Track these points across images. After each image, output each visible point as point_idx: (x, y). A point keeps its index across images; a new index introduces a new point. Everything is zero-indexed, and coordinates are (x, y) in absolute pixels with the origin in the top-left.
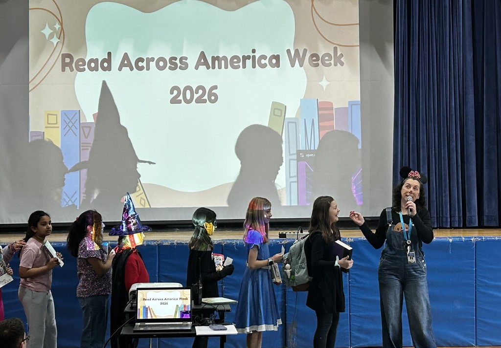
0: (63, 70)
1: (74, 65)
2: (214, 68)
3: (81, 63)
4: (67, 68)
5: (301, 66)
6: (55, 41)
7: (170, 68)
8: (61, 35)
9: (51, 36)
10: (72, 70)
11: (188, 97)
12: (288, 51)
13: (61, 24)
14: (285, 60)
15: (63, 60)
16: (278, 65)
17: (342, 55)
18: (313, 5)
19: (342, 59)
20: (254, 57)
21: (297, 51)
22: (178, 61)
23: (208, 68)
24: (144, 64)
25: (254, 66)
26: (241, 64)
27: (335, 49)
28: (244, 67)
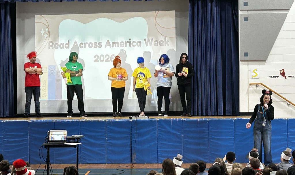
0: (49, 48)
1: (54, 46)
2: (113, 47)
3: (57, 45)
4: (51, 47)
5: (150, 46)
6: (46, 36)
7: (94, 47)
8: (49, 33)
9: (44, 34)
10: (53, 48)
11: (102, 59)
12: (145, 39)
13: (49, 29)
14: (143, 43)
15: (49, 44)
16: (140, 45)
17: (168, 41)
18: (155, 20)
19: (168, 43)
20: (130, 42)
21: (149, 39)
22: (98, 44)
23: (110, 47)
24: (83, 45)
25: (130, 46)
26: (124, 45)
27: (165, 38)
28: (126, 46)
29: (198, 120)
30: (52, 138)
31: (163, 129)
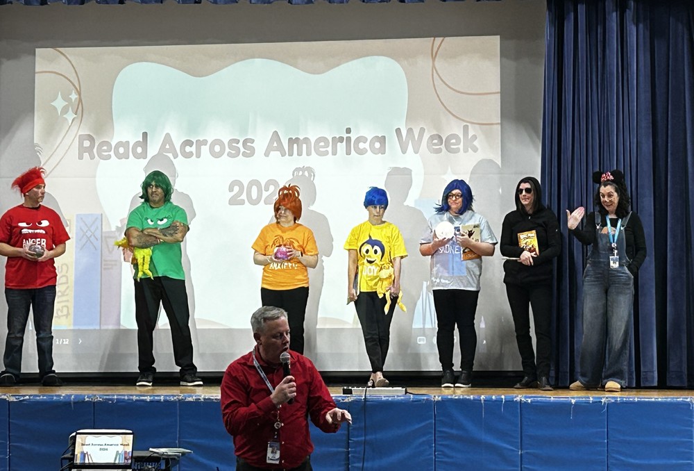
0: (81, 157)
1: (95, 150)
2: (291, 154)
3: (105, 148)
4: (86, 155)
5: (416, 152)
6: (70, 116)
7: (230, 155)
8: (79, 108)
9: (65, 110)
10: (92, 157)
11: (254, 195)
12: (398, 131)
13: (79, 94)
14: (392, 142)
15: (81, 144)
16: (382, 150)
17: (475, 137)
18: (434, 67)
19: (476, 143)
20: (349, 139)
21: (410, 131)
22: (240, 145)
23: (283, 155)
24: (193, 149)
25: (348, 153)
26: (330, 149)
27: (466, 128)
28: (334, 153)
29: (573, 401)
30: (84, 455)
31: (454, 432)
